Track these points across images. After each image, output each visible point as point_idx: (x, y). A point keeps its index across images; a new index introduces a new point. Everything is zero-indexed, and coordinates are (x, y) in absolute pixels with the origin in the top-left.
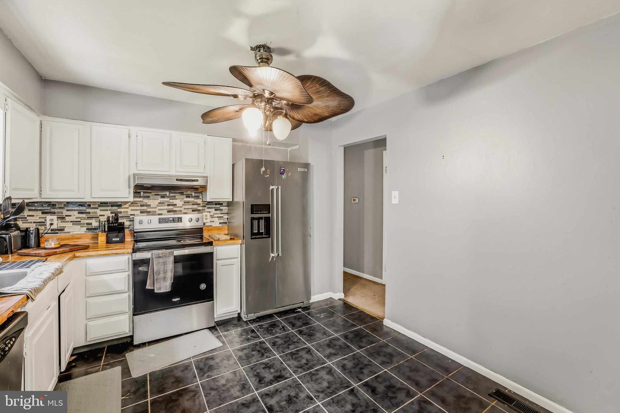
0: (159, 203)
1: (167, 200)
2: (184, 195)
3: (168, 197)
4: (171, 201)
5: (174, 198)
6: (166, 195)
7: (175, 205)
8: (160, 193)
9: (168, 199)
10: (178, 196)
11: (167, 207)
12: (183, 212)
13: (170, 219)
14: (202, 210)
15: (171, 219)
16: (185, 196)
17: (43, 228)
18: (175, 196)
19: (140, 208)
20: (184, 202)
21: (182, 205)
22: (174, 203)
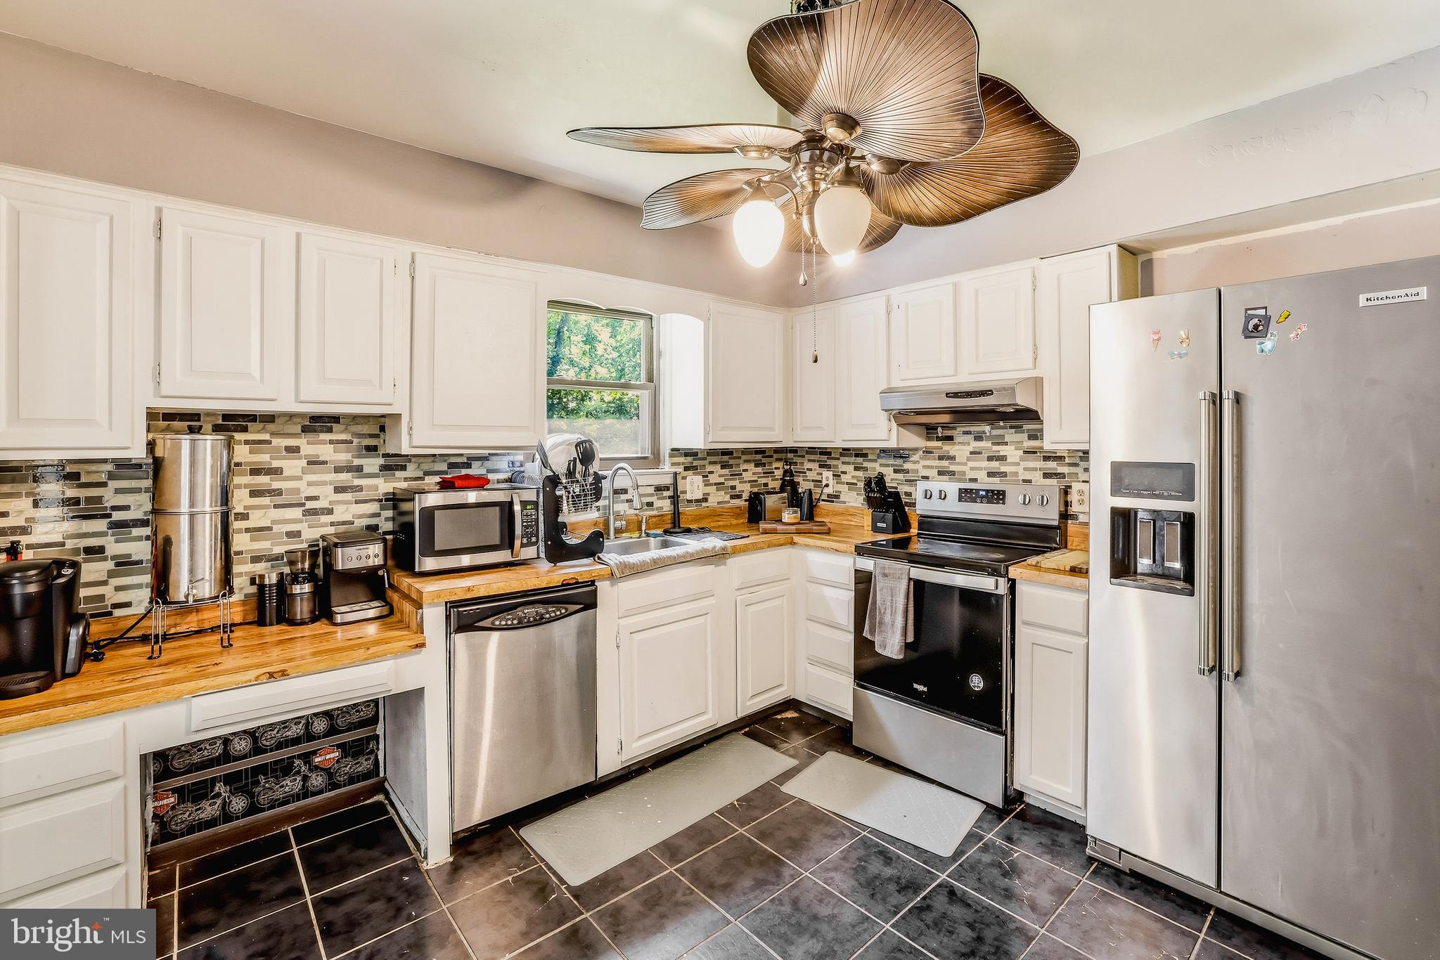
0: (972, 453)
1: (986, 445)
2: (1023, 432)
3: (989, 438)
4: (996, 448)
5: (1000, 442)
6: (984, 432)
7: (1002, 459)
8: (972, 429)
9: (989, 444)
10: (1010, 435)
11: (985, 464)
12: (1021, 478)
13: (981, 493)
14: (1068, 474)
15: (984, 493)
16: (1025, 436)
17: (819, 490)
18: (1003, 436)
19: (937, 463)
20: (1025, 452)
21: (1018, 457)
22: (1002, 453)
